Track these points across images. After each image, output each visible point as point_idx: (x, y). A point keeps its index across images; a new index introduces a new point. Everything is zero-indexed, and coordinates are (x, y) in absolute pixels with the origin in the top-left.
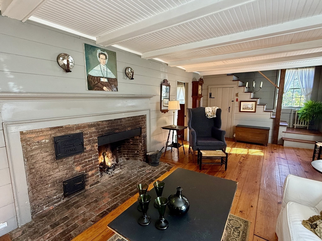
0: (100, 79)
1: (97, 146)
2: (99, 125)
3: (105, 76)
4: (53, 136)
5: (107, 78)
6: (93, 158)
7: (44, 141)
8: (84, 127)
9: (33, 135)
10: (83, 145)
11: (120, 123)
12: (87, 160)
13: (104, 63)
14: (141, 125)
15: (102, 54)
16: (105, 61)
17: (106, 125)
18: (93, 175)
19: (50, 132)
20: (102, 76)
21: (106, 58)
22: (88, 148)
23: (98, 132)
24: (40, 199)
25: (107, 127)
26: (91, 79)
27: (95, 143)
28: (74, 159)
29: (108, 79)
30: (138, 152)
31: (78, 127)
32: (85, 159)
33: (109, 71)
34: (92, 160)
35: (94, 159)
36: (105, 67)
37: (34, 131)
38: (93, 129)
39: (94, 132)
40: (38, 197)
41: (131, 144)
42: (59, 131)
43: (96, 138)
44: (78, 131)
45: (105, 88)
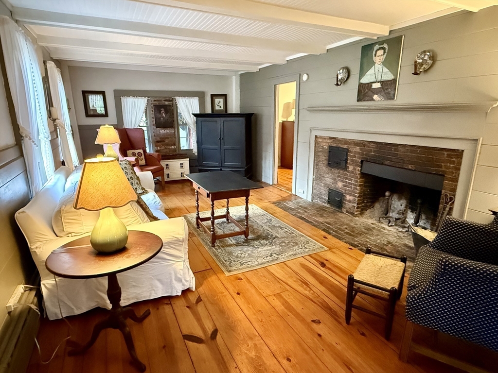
0: (371, 86)
1: (358, 170)
2: (364, 146)
4: (330, 144)
5: (381, 82)
6: (353, 182)
7: (325, 147)
8: (350, 144)
9: (321, 140)
10: (346, 162)
12: (348, 181)
13: (380, 62)
15: (380, 49)
16: (382, 57)
17: (373, 148)
18: (350, 201)
19: (328, 141)
20: (375, 80)
21: (384, 52)
22: (351, 168)
23: (362, 154)
24: (318, 191)
25: (374, 151)
27: (358, 166)
28: (339, 173)
29: (382, 82)
31: (346, 142)
32: (346, 178)
33: (386, 70)
34: (351, 184)
35: (354, 185)
36: (381, 67)
37: (322, 137)
38: (358, 149)
39: (359, 153)
40: (317, 189)
42: (334, 142)
43: (360, 161)
44: (345, 146)
45: (375, 97)
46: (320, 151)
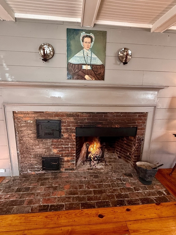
0: (82, 67)
1: (74, 136)
2: (78, 116)
3: (89, 62)
4: (36, 118)
5: (90, 65)
6: (69, 146)
7: (29, 121)
8: (62, 116)
9: (22, 116)
10: (60, 132)
11: (104, 117)
12: (64, 146)
13: (88, 48)
14: (137, 124)
15: (87, 36)
16: (90, 44)
17: (86, 117)
18: (68, 161)
19: (34, 115)
20: (85, 63)
21: (92, 41)
22: (65, 135)
23: (77, 123)
24: (26, 164)
25: (88, 119)
26: (71, 68)
27: (73, 132)
28: (52, 142)
29: (92, 66)
30: (130, 154)
31: (57, 114)
32: (61, 145)
33: (94, 56)
34: (68, 148)
35: (70, 148)
36: (89, 52)
37: (22, 112)
38: (72, 119)
39: (72, 122)
40: (25, 161)
41: (125, 143)
42: (41, 116)
43: (75, 128)
44: (57, 118)
45: (87, 77)
46: (24, 126)
